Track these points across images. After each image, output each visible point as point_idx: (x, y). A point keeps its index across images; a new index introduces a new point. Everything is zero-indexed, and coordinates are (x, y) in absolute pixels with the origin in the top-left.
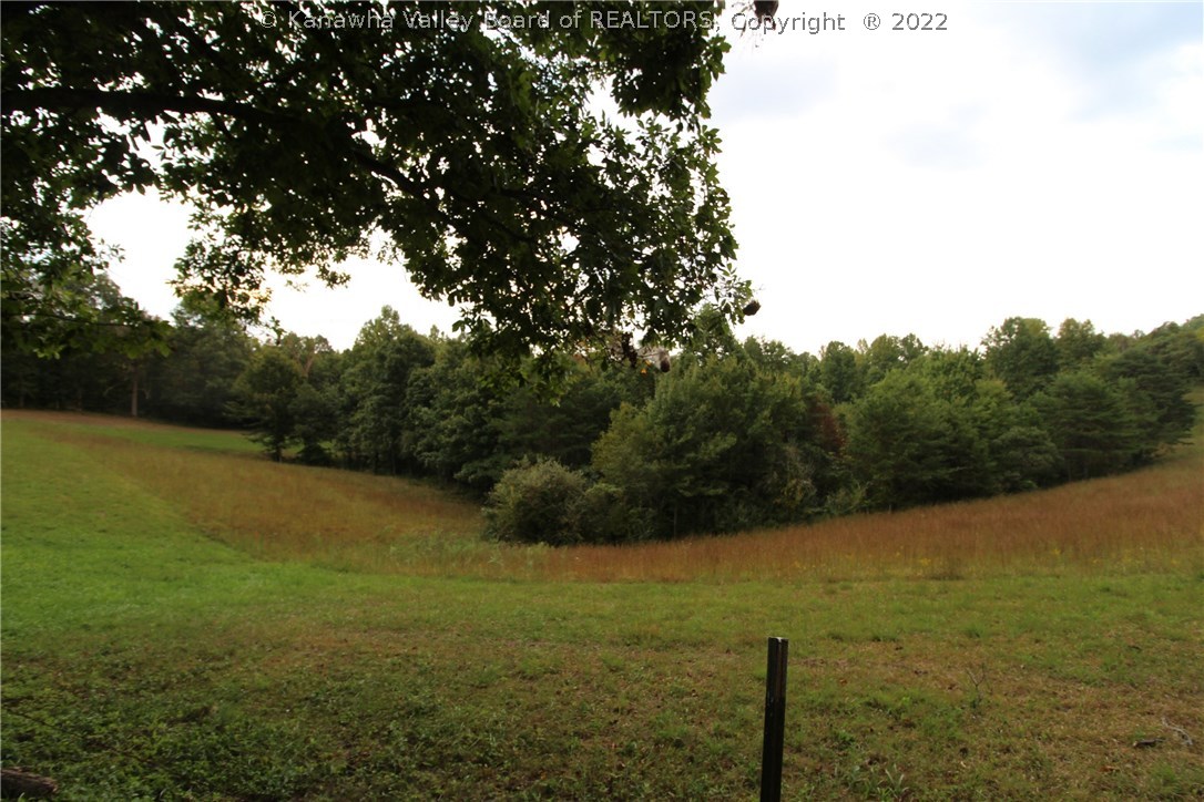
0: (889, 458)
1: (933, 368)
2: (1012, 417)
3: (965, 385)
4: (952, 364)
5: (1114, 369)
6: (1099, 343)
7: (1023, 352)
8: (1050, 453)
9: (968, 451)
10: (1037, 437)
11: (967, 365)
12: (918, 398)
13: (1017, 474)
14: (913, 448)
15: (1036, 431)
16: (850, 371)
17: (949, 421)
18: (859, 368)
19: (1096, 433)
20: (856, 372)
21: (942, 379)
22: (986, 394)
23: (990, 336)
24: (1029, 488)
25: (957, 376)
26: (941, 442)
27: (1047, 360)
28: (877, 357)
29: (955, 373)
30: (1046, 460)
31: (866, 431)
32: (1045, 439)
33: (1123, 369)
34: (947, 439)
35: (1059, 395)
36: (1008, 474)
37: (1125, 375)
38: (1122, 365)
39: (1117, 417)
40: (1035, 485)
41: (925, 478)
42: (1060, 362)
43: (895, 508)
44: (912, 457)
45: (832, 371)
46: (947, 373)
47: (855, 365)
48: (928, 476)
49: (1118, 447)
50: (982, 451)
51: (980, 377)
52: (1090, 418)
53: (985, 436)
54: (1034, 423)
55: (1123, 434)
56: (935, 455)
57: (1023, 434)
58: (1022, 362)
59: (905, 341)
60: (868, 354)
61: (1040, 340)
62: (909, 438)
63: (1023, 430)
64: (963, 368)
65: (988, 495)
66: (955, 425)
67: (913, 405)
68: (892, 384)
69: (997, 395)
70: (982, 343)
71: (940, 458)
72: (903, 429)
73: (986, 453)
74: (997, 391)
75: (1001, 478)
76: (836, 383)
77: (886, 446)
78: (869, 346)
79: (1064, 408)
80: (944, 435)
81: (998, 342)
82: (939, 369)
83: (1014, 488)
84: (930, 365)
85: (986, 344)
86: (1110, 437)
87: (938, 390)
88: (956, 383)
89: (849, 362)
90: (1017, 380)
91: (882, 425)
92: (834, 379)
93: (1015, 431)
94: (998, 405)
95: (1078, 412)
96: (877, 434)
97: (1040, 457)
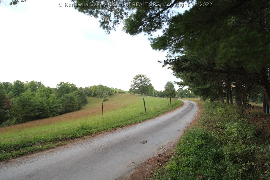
0: (24, 111)
1: (41, 91)
2: (56, 102)
3: (47, 95)
4: (45, 90)
5: (77, 94)
6: (76, 89)
7: (63, 89)
8: (62, 108)
9: (44, 109)
10: (60, 105)
11: (48, 91)
12: (34, 97)
13: (55, 113)
14: (30, 108)
15: (60, 104)
16: (22, 89)
17: (41, 102)
18: (25, 88)
19: (71, 105)
20: (24, 89)
21: (42, 93)
22: (51, 97)
23: (58, 85)
24: (57, 115)
25: (46, 93)
26: (38, 107)
27: (67, 91)
28: (30, 86)
29: (45, 92)
30: (61, 110)
31: (19, 105)
32: (61, 106)
33: (78, 94)
34: (39, 106)
35: (66, 98)
36: (53, 113)
37: (78, 95)
38: (78, 93)
39: (75, 102)
40: (58, 115)
41: (32, 115)
42: (70, 91)
43: (24, 122)
44: (30, 111)
45: (16, 88)
46: (43, 92)
47: (24, 87)
48: (33, 115)
49: (74, 107)
50: (47, 109)
51: (51, 93)
52: (70, 102)
53: (49, 105)
54: (60, 103)
55: (75, 105)
56: (36, 110)
57: (57, 105)
58: (63, 91)
59: (38, 83)
60: (28, 85)
61: (67, 87)
62: (30, 106)
63: (57, 104)
64: (47, 91)
65: (48, 117)
66: (42, 103)
67: (33, 99)
68: (27, 94)
69: (54, 97)
70: (56, 86)
71: (37, 110)
72: (28, 104)
73: (48, 109)
74: (54, 96)
75: (52, 114)
76: (17, 92)
77: (23, 108)
78: (29, 83)
79: (66, 100)
80: (39, 105)
81: (59, 86)
82: (42, 91)
83: (54, 116)
84: (40, 90)
85: (57, 86)
86: (73, 105)
87: (41, 95)
88: (45, 94)
89: (22, 86)
90: (62, 94)
91: (23, 103)
92: (16, 90)
93: (55, 105)
94: (53, 99)
95: (68, 101)
96: (21, 105)
97: (60, 109)
